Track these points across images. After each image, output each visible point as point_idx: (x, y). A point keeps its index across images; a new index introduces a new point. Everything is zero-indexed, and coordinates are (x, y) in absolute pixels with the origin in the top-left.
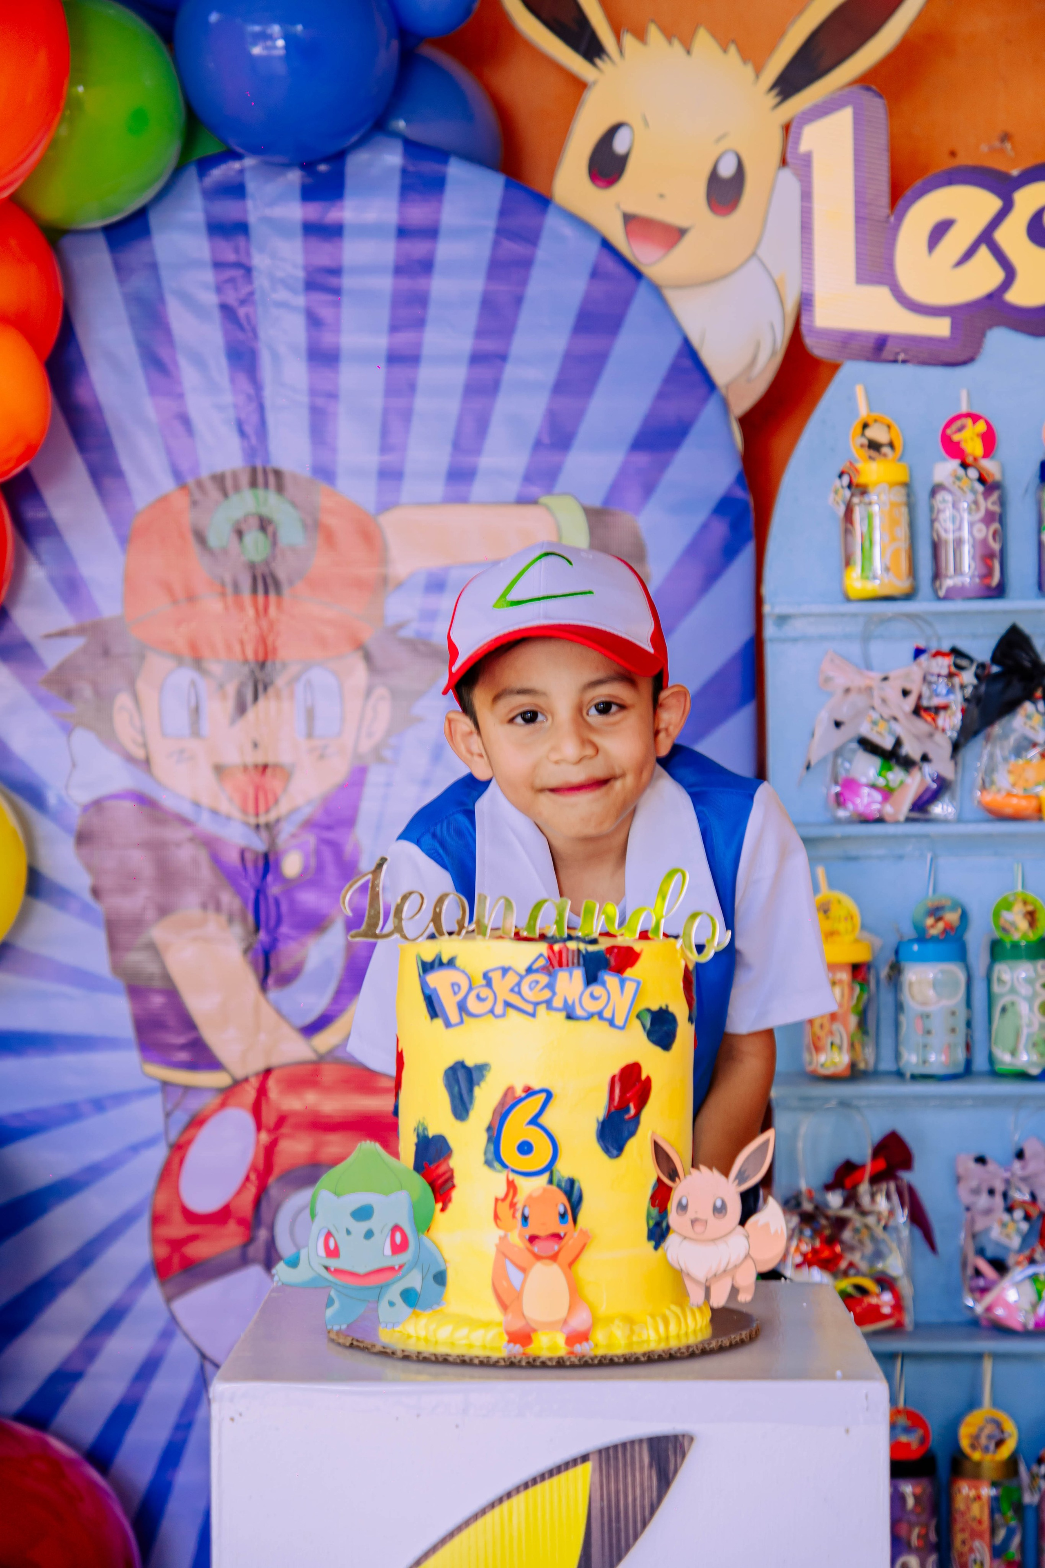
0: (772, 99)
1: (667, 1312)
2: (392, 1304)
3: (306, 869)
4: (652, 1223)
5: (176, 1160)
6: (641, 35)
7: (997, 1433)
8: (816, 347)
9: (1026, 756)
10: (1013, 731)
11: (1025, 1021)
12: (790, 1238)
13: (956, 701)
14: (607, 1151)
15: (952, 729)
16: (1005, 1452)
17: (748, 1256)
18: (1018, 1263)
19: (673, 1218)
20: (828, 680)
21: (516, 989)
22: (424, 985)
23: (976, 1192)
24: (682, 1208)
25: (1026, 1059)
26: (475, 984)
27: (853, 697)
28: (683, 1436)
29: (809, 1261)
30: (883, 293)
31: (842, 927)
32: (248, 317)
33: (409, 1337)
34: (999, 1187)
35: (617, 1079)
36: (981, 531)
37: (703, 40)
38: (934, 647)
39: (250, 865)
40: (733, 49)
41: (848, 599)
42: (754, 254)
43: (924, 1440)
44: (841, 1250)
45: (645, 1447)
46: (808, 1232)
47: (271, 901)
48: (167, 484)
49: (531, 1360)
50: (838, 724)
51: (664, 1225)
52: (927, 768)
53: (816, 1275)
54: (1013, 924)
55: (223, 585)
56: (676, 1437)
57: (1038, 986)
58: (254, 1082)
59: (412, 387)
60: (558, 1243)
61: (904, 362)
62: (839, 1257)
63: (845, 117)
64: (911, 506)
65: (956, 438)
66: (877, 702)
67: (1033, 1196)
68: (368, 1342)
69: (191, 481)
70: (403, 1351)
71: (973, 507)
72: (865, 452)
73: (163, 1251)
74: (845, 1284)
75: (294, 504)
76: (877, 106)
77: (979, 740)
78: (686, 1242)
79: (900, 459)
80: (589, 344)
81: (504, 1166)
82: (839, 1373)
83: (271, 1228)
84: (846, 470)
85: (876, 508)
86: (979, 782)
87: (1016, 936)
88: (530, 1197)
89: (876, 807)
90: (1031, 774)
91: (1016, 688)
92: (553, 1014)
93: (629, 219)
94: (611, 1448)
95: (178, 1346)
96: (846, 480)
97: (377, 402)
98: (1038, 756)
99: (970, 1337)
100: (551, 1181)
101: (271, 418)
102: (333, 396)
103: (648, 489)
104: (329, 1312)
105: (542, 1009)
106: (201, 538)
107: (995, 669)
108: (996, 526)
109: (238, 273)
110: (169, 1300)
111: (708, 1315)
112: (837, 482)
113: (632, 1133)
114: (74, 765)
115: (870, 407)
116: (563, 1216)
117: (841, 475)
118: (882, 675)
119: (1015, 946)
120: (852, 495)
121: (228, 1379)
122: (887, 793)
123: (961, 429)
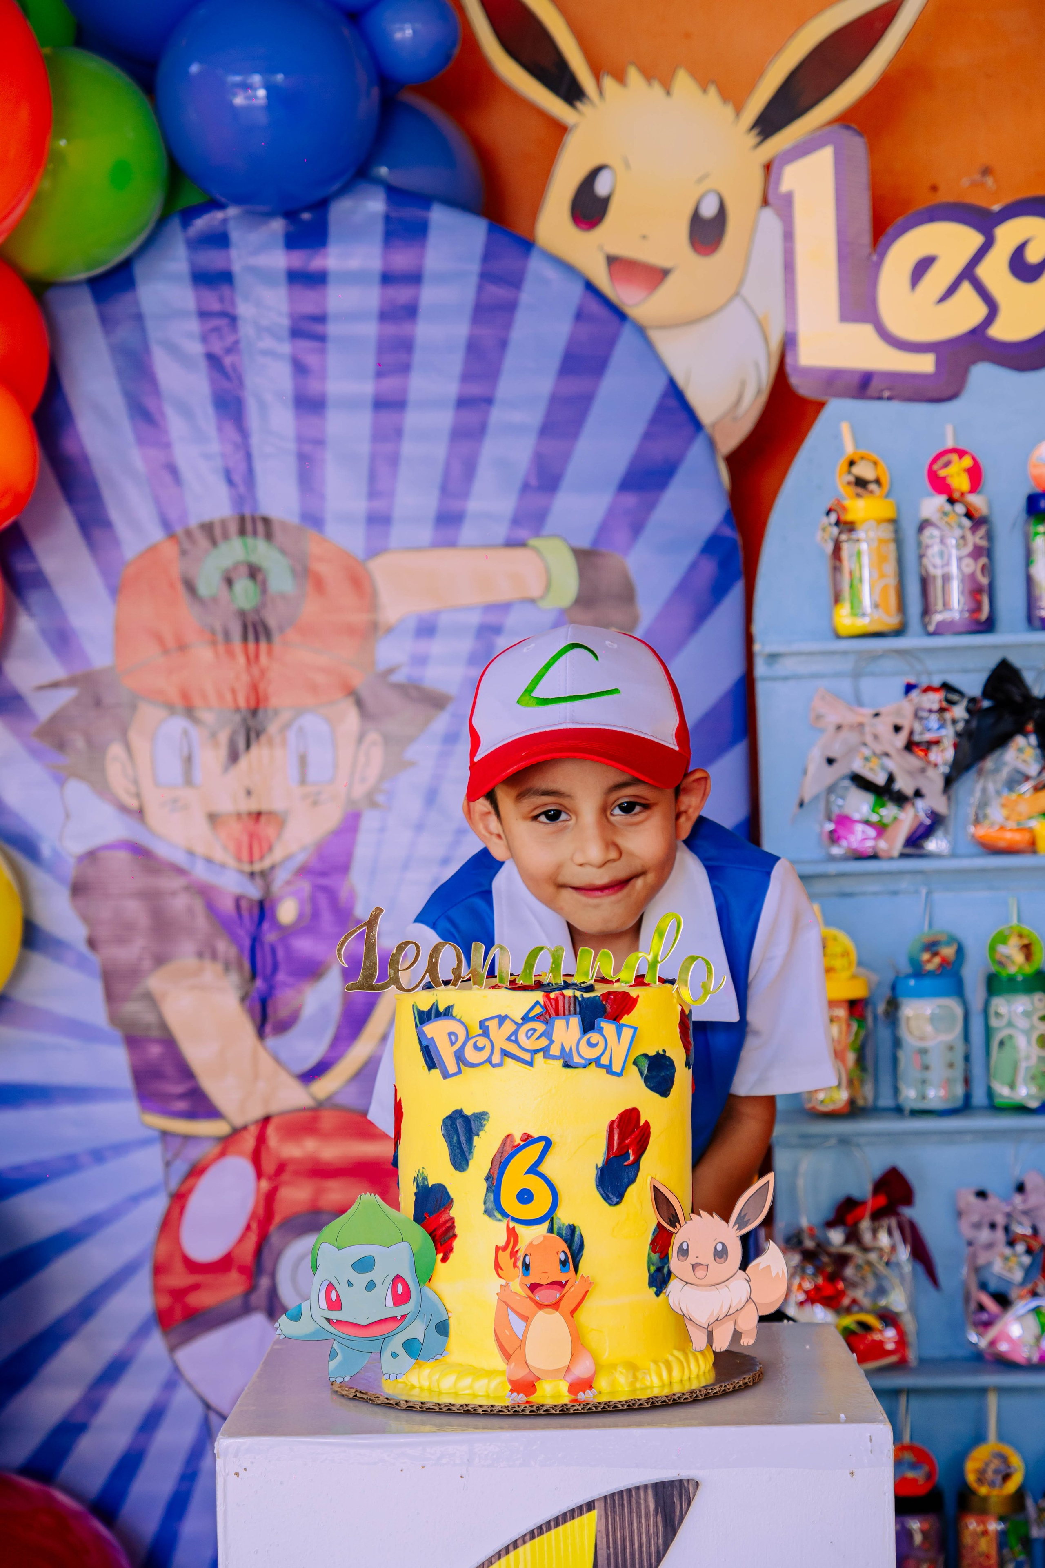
0: (752, 139)
1: (671, 1358)
2: (394, 1355)
3: (301, 916)
4: (653, 1268)
5: (177, 1210)
6: (620, 78)
7: (1002, 1467)
8: (800, 385)
9: (1019, 790)
10: (1005, 764)
11: (1023, 1054)
12: (792, 1276)
13: (948, 735)
14: (606, 1198)
15: (945, 764)
16: (1012, 1486)
17: (750, 1299)
18: (1021, 1297)
19: (675, 1263)
20: (819, 717)
21: (513, 1038)
22: (421, 1037)
23: (977, 1226)
24: (684, 1252)
25: (1024, 1092)
26: (471, 1035)
27: (845, 734)
28: (688, 1480)
29: (812, 1297)
30: (867, 330)
31: (838, 963)
32: (234, 367)
33: (413, 1387)
34: (1000, 1220)
35: (615, 1125)
36: (970, 566)
37: (683, 81)
38: (924, 682)
39: (245, 913)
40: (712, 91)
41: (838, 637)
42: (737, 294)
43: (930, 1476)
44: (845, 1286)
45: (650, 1492)
46: (810, 1270)
47: (267, 949)
48: (156, 534)
49: (534, 1408)
50: (830, 761)
51: (665, 1270)
52: (920, 803)
53: (820, 1314)
54: (1008, 957)
55: (213, 633)
56: (681, 1481)
57: (1035, 1019)
58: (253, 1131)
59: (398, 433)
60: (561, 1292)
61: (889, 398)
62: (842, 1294)
63: (825, 156)
64: (898, 541)
65: (942, 473)
66: (869, 739)
67: (1035, 1229)
68: (372, 1393)
69: (179, 531)
70: (406, 1401)
71: (961, 542)
72: (852, 490)
73: (166, 1301)
74: (848, 1321)
75: (283, 551)
76: (857, 145)
77: (971, 775)
78: (688, 1287)
79: (887, 496)
80: (575, 385)
81: (505, 1214)
82: (842, 1416)
83: (273, 1276)
84: (834, 507)
85: (864, 546)
86: (972, 817)
87: (1012, 970)
88: (531, 1244)
89: (869, 844)
90: (1024, 808)
91: (1007, 723)
92: (550, 1061)
93: (612, 261)
94: (617, 1495)
95: (182, 1396)
96: (833, 517)
97: (364, 448)
98: (1031, 790)
99: (975, 1372)
100: (551, 1230)
101: (259, 466)
102: (320, 442)
103: (637, 529)
104: (332, 1365)
105: (539, 1057)
106: (190, 587)
107: (986, 704)
108: (984, 560)
109: (221, 322)
110: (172, 1349)
111: (711, 1358)
112: (825, 520)
113: (632, 1181)
114: (68, 816)
115: (856, 444)
116: (564, 1263)
117: (828, 513)
118: (873, 711)
119: (1012, 979)
120: (840, 533)
121: (232, 1435)
122: (881, 829)
123: (948, 464)
